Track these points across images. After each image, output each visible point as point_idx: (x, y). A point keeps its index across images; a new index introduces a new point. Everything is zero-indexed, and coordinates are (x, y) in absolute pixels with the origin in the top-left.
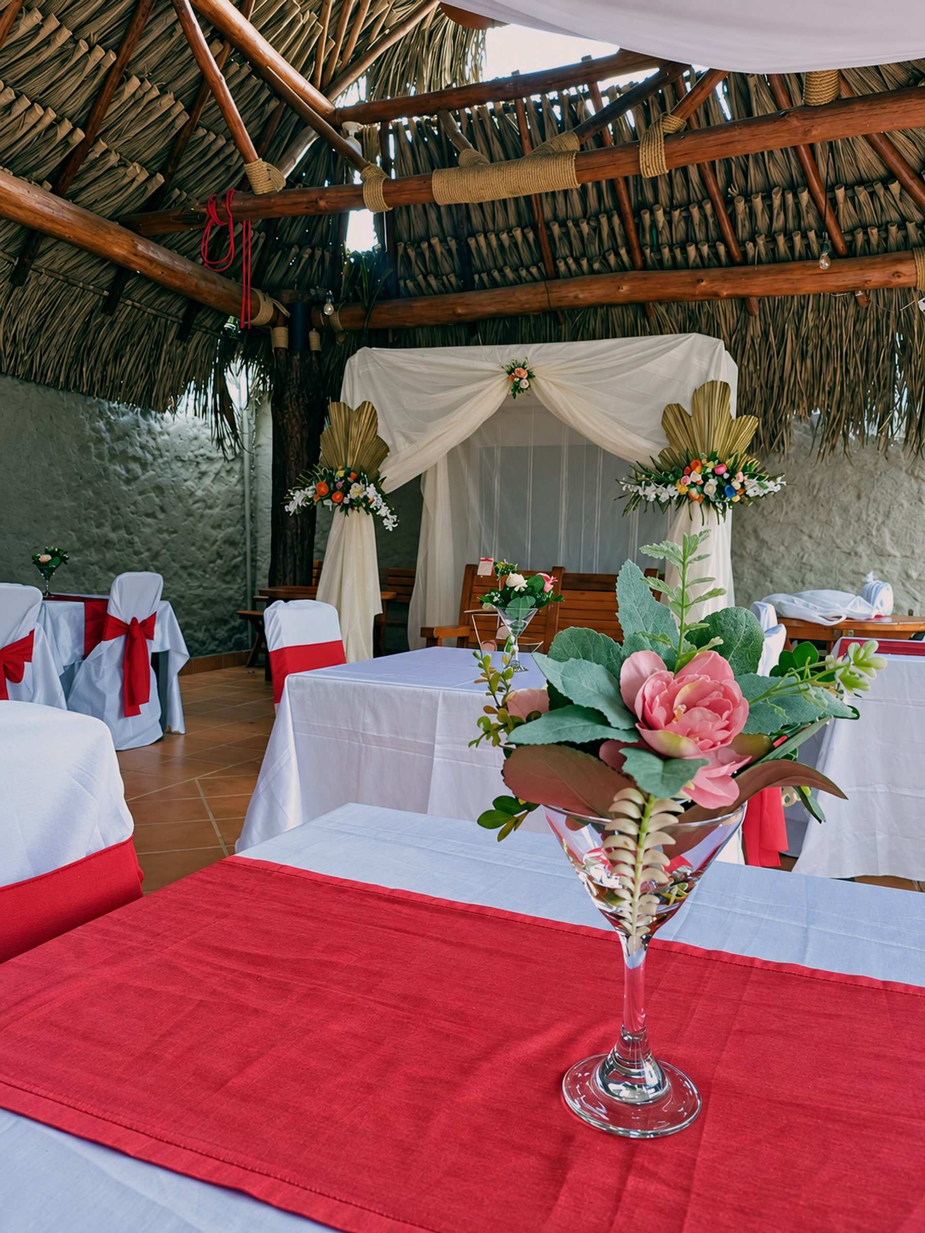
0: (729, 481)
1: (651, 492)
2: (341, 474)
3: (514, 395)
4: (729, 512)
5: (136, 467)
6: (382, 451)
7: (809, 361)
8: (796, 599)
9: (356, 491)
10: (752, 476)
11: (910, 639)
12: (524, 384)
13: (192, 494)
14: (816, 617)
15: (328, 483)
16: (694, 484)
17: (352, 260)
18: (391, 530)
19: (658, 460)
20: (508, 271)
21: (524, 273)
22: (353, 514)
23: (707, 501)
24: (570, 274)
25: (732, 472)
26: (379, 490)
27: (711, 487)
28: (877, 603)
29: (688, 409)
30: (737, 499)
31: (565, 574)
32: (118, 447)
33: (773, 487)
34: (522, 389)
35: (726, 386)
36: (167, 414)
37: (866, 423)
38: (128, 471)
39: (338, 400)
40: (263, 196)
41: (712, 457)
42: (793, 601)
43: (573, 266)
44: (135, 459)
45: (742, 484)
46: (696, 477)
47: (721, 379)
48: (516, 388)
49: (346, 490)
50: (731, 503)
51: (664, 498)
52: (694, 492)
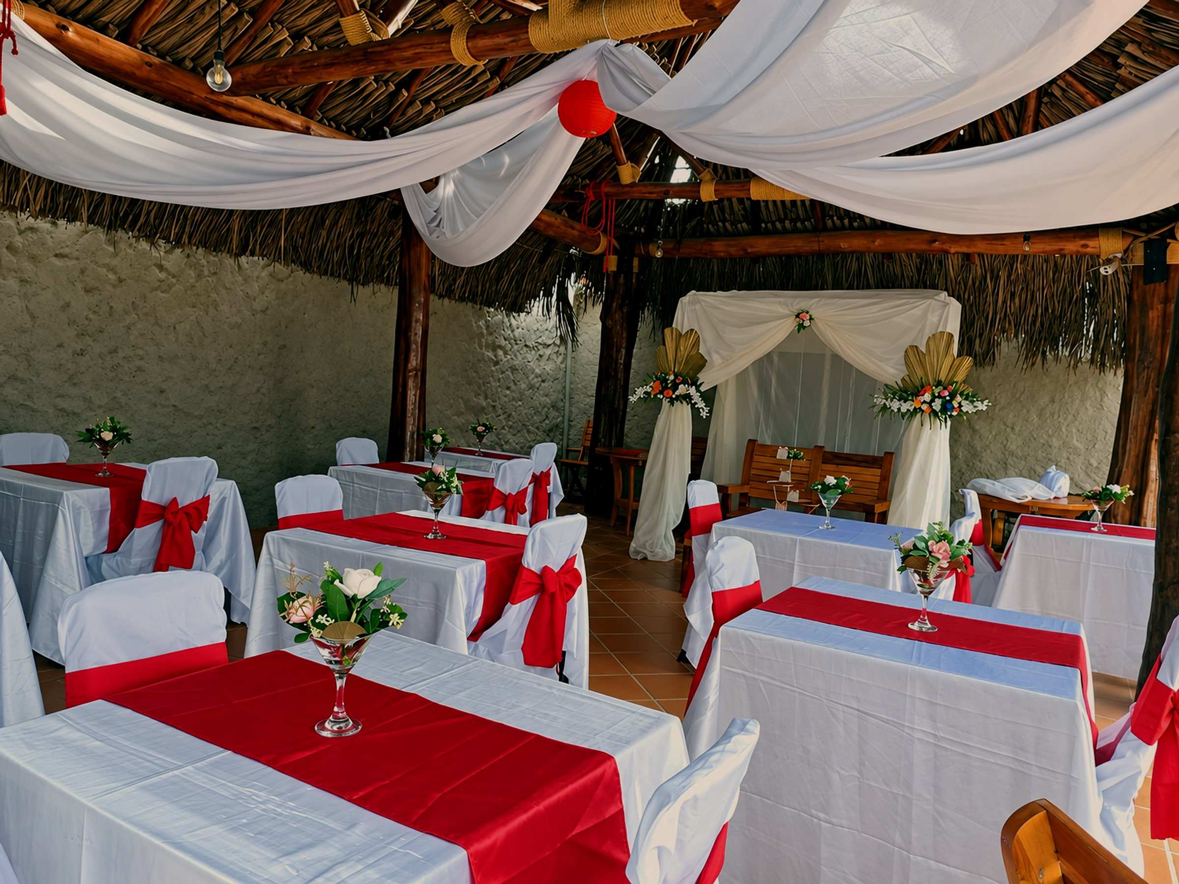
0: (950, 401)
1: (895, 405)
2: (672, 377)
3: (799, 330)
4: (949, 423)
5: (500, 353)
6: (701, 363)
7: (1017, 300)
8: (995, 483)
9: (682, 389)
10: (966, 399)
11: (1077, 518)
12: (807, 323)
13: (533, 371)
14: (1010, 496)
15: (661, 384)
16: (925, 402)
17: (669, 209)
18: (704, 417)
19: (900, 382)
20: (787, 223)
21: (799, 225)
22: (677, 404)
23: (935, 413)
24: (835, 228)
25: (953, 396)
26: (698, 390)
27: (937, 405)
28: (1056, 489)
29: (923, 349)
30: (954, 413)
31: (825, 452)
32: (490, 339)
33: (982, 406)
34: (805, 327)
35: (951, 336)
36: (523, 315)
37: (1060, 348)
38: (496, 356)
39: (671, 325)
40: (627, 186)
41: (939, 383)
42: (994, 484)
43: (838, 222)
44: (500, 347)
45: (960, 403)
46: (927, 397)
47: (948, 331)
48: (801, 326)
49: (675, 387)
50: (951, 416)
51: (903, 410)
52: (925, 407)
